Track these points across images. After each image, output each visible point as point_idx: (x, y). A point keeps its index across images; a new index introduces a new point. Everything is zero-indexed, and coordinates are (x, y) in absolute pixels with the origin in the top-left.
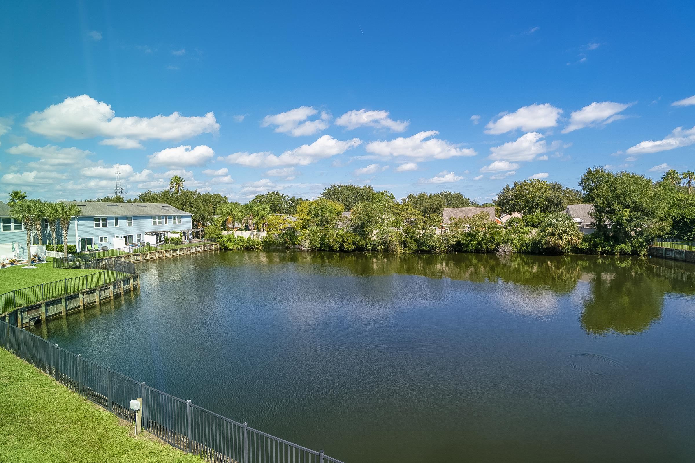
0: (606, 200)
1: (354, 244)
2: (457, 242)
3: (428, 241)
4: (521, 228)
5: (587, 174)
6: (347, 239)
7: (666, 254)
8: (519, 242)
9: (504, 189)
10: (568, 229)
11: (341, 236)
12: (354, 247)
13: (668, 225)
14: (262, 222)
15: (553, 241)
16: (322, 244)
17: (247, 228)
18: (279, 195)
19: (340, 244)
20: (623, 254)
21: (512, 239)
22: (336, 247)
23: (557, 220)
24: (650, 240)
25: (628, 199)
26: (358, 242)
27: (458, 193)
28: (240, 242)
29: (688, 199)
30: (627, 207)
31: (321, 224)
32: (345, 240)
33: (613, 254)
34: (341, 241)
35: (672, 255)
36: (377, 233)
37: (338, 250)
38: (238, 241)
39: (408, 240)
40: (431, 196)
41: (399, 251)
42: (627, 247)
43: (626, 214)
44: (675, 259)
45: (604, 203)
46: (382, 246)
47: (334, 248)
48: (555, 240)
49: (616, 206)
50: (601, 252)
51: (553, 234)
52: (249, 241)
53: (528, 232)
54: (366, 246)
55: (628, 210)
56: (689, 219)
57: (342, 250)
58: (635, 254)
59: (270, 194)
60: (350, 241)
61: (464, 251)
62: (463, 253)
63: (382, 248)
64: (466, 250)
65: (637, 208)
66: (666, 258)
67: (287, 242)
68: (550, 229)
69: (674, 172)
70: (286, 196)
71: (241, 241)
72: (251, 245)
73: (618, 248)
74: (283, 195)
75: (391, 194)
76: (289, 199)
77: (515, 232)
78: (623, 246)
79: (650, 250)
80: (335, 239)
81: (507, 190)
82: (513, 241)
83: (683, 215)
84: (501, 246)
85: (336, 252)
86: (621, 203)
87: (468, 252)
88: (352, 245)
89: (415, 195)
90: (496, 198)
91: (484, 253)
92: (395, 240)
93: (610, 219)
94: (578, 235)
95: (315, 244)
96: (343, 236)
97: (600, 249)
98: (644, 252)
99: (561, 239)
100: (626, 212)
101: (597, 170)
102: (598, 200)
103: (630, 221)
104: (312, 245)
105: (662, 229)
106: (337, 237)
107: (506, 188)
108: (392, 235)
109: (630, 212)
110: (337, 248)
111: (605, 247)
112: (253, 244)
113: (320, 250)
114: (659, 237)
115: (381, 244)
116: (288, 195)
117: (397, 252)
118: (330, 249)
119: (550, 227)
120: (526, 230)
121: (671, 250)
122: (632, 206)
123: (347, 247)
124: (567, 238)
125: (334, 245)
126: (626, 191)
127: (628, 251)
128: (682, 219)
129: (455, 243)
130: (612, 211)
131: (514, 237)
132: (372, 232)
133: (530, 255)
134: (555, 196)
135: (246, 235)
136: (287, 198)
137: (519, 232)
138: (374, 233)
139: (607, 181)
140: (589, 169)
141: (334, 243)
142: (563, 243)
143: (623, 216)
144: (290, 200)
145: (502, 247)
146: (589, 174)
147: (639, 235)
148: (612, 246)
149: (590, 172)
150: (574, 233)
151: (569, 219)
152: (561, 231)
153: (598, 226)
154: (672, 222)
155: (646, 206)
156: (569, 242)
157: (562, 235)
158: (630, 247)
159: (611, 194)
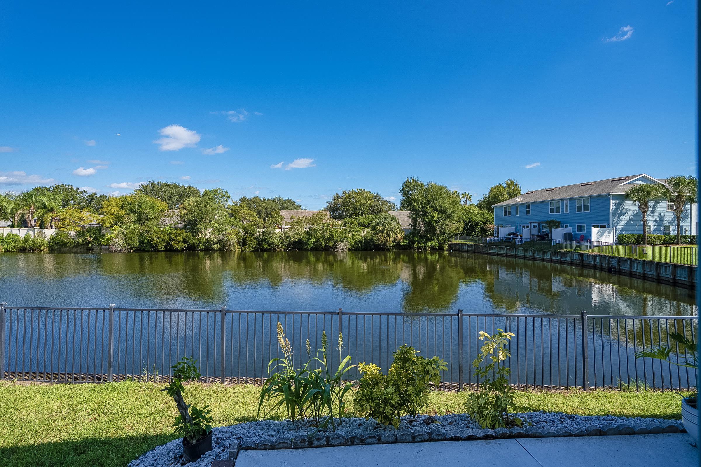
0: (421, 204)
1: (185, 242)
2: (299, 239)
3: (270, 238)
4: (355, 228)
5: (406, 183)
6: (176, 237)
7: (461, 248)
8: (353, 240)
9: (334, 197)
10: (394, 228)
11: (168, 234)
12: (184, 245)
13: (461, 225)
14: (49, 216)
15: (382, 237)
16: (141, 242)
17: (23, 224)
18: (72, 189)
19: (166, 243)
20: (433, 249)
21: (348, 238)
22: (161, 246)
23: (385, 219)
24: (450, 238)
25: (437, 204)
26: (189, 240)
27: (290, 200)
28: (11, 242)
29: (470, 210)
30: (436, 210)
31: (139, 221)
32: (173, 238)
33: (426, 250)
34: (168, 239)
35: (466, 248)
36: (211, 231)
37: (163, 250)
38: (8, 240)
39: (249, 237)
40: (264, 200)
41: (237, 250)
42: (434, 243)
43: (436, 215)
44: (467, 251)
45: (419, 207)
46: (218, 245)
47: (159, 248)
49: (428, 209)
50: (417, 248)
51: (382, 232)
52: (26, 240)
53: (361, 231)
54: (199, 245)
56: (474, 222)
57: (170, 250)
58: (441, 249)
59: (57, 187)
60: (180, 238)
61: (304, 249)
62: (303, 251)
63: (218, 247)
64: (306, 248)
65: (442, 211)
66: (461, 251)
67: (90, 242)
68: (380, 228)
69: (456, 192)
70: (82, 192)
71: (13, 241)
72: (30, 246)
73: (429, 244)
74: (79, 189)
75: (226, 192)
76: (87, 195)
77: (350, 231)
78: (433, 243)
79: (450, 246)
80: (160, 237)
81: (337, 198)
82: (349, 240)
83: (470, 218)
84: (339, 243)
85: (162, 251)
86: (431, 207)
87: (308, 250)
88: (183, 243)
89: (248, 198)
90: (326, 205)
91: (322, 251)
92: (233, 238)
93: (423, 220)
94: (401, 233)
95: (132, 243)
96: (170, 234)
97: (416, 245)
98: (446, 247)
99: (389, 236)
100: (436, 214)
102: (415, 204)
103: (437, 222)
104: (128, 244)
105: (458, 228)
106: (163, 234)
107: (336, 196)
108: (230, 233)
109: (438, 214)
110: (162, 248)
111: (420, 244)
112: (33, 245)
113: (137, 250)
114: (456, 235)
115: (216, 243)
116: (86, 191)
117: (235, 251)
118: (153, 249)
119: (380, 226)
120: (359, 230)
121: (465, 245)
122: (439, 209)
123: (176, 245)
124: (394, 235)
125: (159, 244)
126: (435, 197)
127: (436, 247)
128: (470, 222)
129: (297, 240)
130: (425, 214)
131: (349, 235)
132: (207, 230)
133: (363, 251)
134: (376, 205)
135: (22, 233)
136: (84, 194)
137: (353, 231)
138: (208, 232)
139: (421, 190)
140: (408, 179)
141: (158, 242)
142: (390, 239)
143: (433, 217)
144: (89, 196)
145: (340, 245)
146: (407, 183)
147: (441, 233)
148: (425, 243)
149: (408, 181)
150: (398, 231)
151: (394, 218)
152: (388, 229)
153: (414, 226)
154: (464, 224)
155: (448, 210)
156: (395, 239)
157: (390, 233)
158: (437, 243)
159: (424, 199)
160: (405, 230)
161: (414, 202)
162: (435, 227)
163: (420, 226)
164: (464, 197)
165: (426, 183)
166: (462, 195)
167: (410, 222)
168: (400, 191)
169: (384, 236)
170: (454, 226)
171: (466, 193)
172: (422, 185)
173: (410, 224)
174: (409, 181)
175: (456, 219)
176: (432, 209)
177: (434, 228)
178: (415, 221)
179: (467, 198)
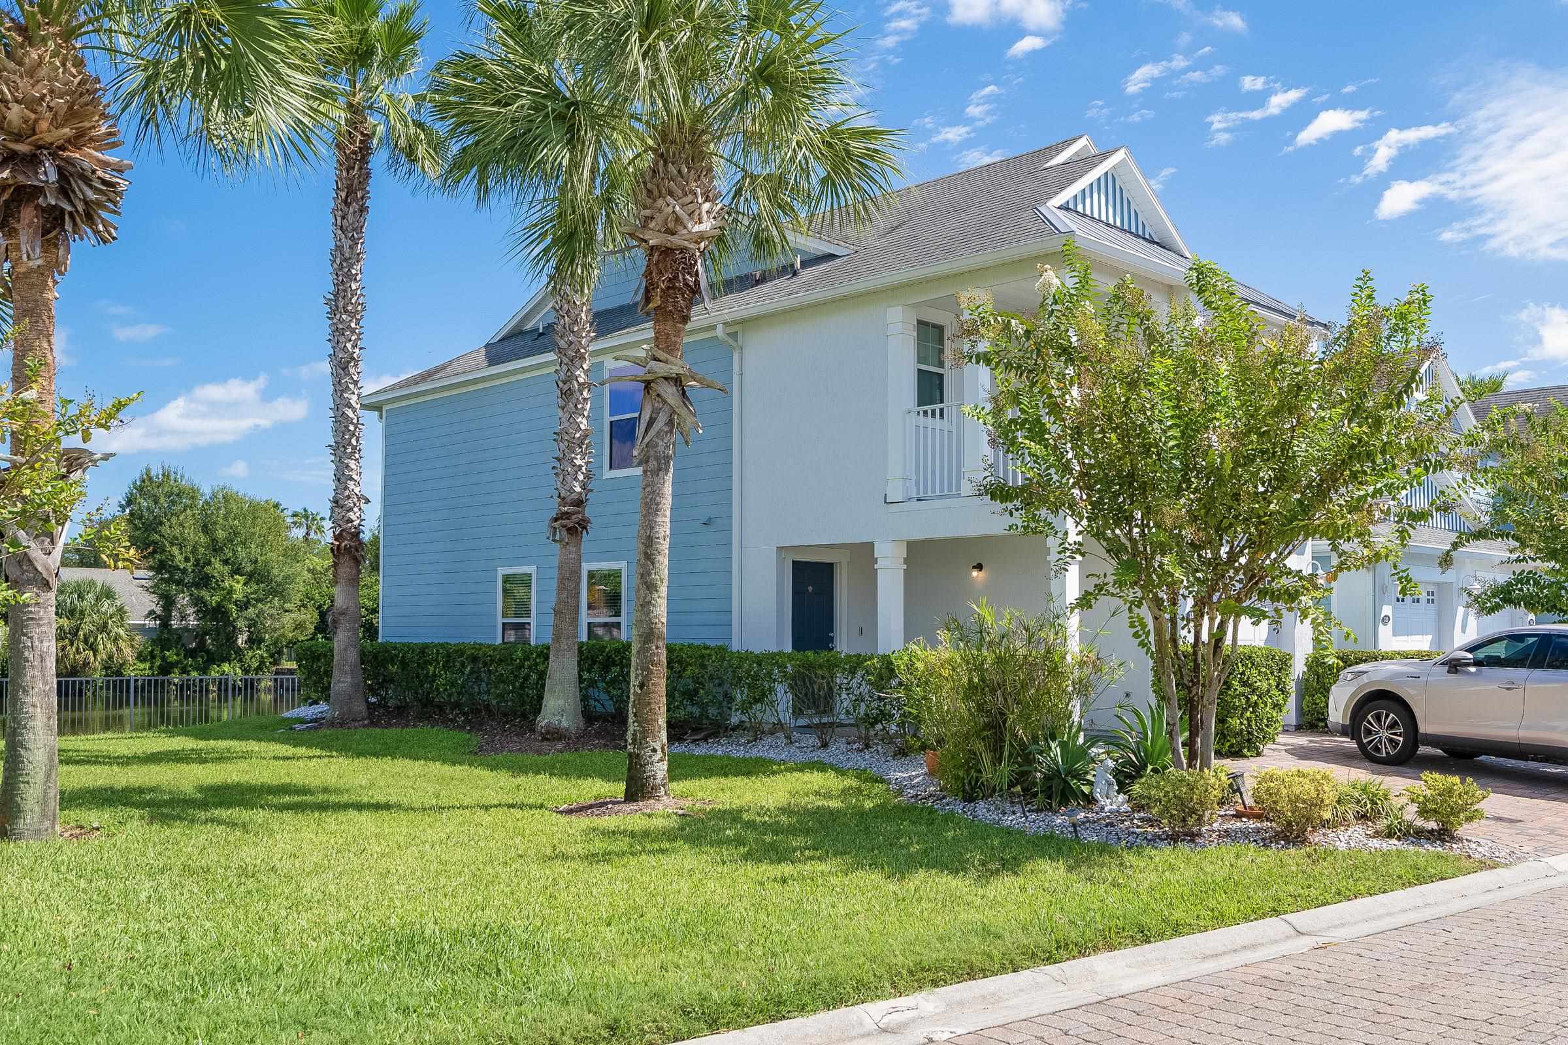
0: (192, 552)
5: (143, 481)
10: (109, 622)
13: (309, 617)
15: (71, 651)
24: (277, 654)
25: (242, 553)
30: (241, 572)
43: (238, 587)
45: (187, 559)
48: (78, 651)
49: (217, 567)
51: (72, 635)
55: (241, 579)
65: (258, 575)
68: (63, 622)
69: (276, 506)
73: (215, 672)
78: (226, 667)
86: (226, 562)
93: (197, 601)
94: (131, 639)
98: (266, 682)
99: (93, 648)
100: (238, 582)
101: (166, 476)
102: (175, 551)
103: (244, 606)
105: (299, 627)
109: (245, 584)
111: (186, 672)
114: (296, 645)
122: (249, 569)
124: (109, 646)
126: (236, 534)
130: (204, 581)
139: (191, 507)
140: (148, 470)
142: (99, 659)
143: (231, 592)
146: (147, 483)
147: (254, 641)
148: (204, 670)
149: (147, 479)
150: (122, 633)
151: (108, 594)
152: (92, 628)
153: (165, 620)
154: (316, 615)
155: (275, 571)
156: (111, 657)
157: (96, 639)
158: (239, 671)
159: (203, 539)
160: (141, 629)
161: (172, 544)
162: (234, 620)
163: (183, 618)
164: (301, 524)
165: (206, 490)
166: (294, 515)
167: (153, 607)
168: (121, 506)
169: (78, 649)
170: (288, 620)
171: (305, 510)
172: (193, 494)
173: (151, 612)
174: (150, 479)
175: (296, 598)
176: (227, 568)
177: (231, 624)
178: (168, 602)
179: (308, 528)
